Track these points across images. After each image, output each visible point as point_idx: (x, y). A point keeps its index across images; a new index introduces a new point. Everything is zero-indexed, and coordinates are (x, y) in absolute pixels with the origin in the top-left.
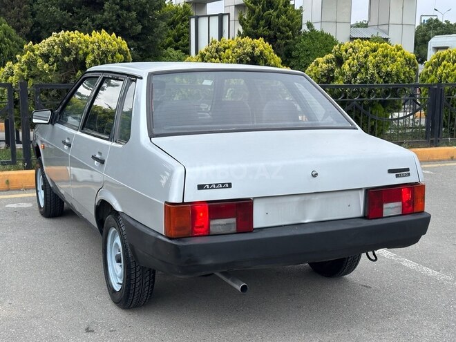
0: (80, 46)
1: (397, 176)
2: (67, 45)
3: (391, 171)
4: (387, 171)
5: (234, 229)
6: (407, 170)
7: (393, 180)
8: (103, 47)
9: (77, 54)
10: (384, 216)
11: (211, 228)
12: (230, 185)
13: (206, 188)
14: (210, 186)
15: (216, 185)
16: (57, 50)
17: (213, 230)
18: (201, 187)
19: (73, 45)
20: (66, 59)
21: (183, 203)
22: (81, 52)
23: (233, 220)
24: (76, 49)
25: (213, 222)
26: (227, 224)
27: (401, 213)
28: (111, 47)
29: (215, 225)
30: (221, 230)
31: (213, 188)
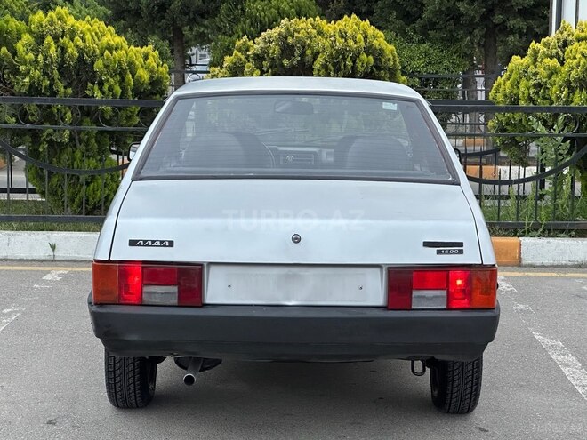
0: (308, 42)
1: (439, 252)
2: (290, 40)
3: (427, 244)
4: (422, 244)
5: (174, 301)
6: (461, 244)
7: (432, 257)
8: (340, 43)
9: (303, 55)
10: (413, 307)
11: (144, 296)
12: (171, 244)
13: (139, 245)
14: (145, 243)
15: (153, 242)
16: (275, 49)
17: (146, 299)
18: (133, 243)
19: (299, 40)
20: (286, 62)
21: (109, 261)
22: (308, 52)
23: (174, 289)
24: (303, 47)
25: (146, 289)
26: (165, 293)
27: (445, 307)
28: (352, 43)
29: (149, 293)
30: (158, 301)
31: (147, 245)
